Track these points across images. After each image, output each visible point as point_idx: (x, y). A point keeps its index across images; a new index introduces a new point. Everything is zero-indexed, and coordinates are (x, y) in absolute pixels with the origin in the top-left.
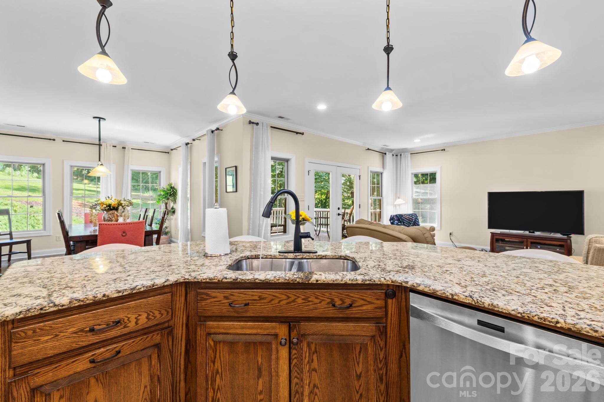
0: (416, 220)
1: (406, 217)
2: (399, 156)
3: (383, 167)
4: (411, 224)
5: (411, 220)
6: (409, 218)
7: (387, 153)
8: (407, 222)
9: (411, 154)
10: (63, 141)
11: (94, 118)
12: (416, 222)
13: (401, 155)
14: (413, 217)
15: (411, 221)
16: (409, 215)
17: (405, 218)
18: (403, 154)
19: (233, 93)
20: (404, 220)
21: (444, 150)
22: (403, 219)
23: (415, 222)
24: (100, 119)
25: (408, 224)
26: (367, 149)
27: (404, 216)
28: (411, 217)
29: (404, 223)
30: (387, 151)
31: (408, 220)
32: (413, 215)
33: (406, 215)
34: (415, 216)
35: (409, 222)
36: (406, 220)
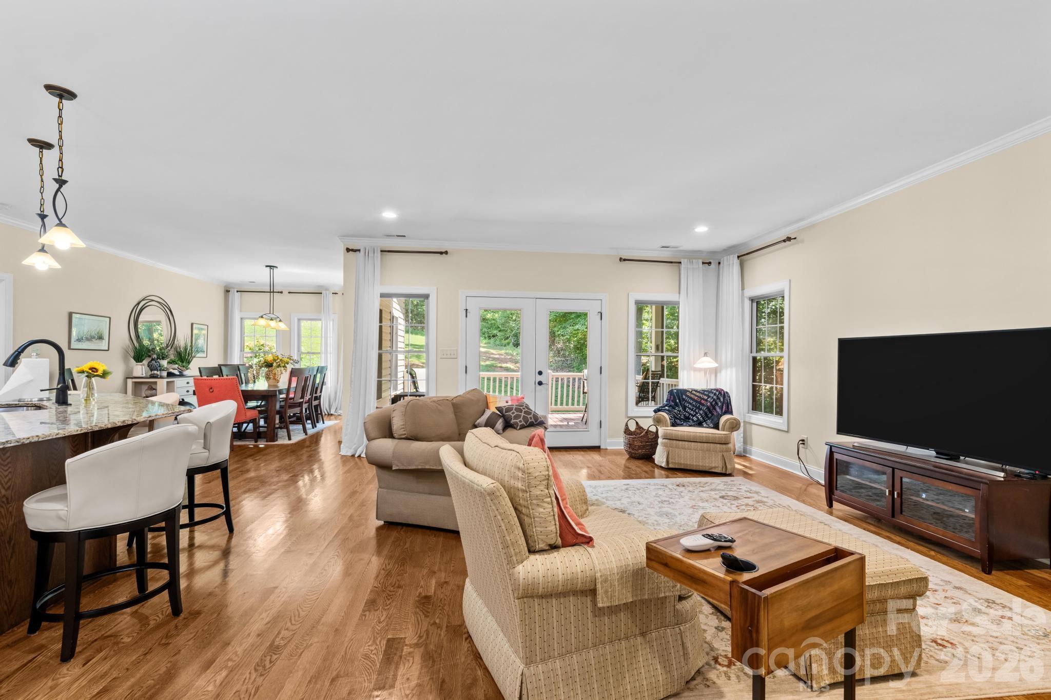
0: (717, 403)
1: (692, 396)
3: (679, 294)
4: (701, 409)
5: (703, 402)
6: (700, 397)
7: (682, 261)
8: (693, 406)
9: (739, 256)
12: (716, 407)
13: (724, 261)
14: (709, 397)
15: (703, 405)
16: (703, 392)
17: (691, 398)
20: (686, 401)
21: (791, 239)
22: (684, 400)
23: (714, 408)
25: (695, 411)
26: (621, 259)
27: (688, 394)
28: (705, 395)
29: (684, 408)
30: (684, 258)
31: (696, 401)
32: (712, 393)
33: (696, 391)
34: (715, 394)
35: (699, 406)
36: (691, 401)
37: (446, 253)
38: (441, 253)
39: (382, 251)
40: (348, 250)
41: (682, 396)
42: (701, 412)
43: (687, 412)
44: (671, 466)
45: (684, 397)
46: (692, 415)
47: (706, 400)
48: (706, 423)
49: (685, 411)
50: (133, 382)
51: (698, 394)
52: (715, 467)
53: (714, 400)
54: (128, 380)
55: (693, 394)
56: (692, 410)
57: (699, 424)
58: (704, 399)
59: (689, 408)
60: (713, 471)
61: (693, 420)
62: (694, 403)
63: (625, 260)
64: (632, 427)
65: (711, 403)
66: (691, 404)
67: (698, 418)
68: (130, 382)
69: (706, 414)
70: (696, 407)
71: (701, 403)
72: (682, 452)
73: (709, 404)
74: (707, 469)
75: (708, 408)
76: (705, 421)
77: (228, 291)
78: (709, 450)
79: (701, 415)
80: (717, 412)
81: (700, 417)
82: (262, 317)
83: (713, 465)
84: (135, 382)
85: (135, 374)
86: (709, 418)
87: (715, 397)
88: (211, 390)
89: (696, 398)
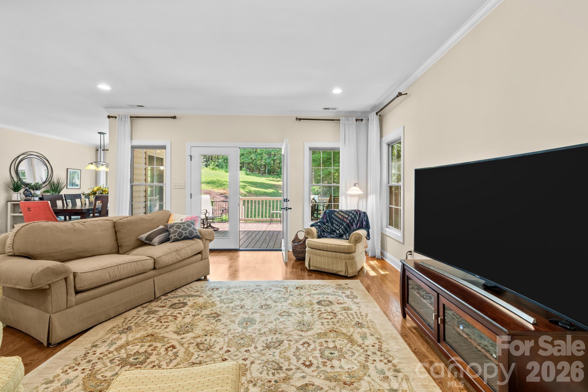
0: (354, 221)
1: (338, 215)
4: (343, 225)
5: (345, 219)
6: (343, 216)
7: (342, 119)
8: (338, 222)
9: (377, 113)
12: (354, 224)
14: (349, 216)
15: (345, 222)
16: (346, 212)
17: (337, 216)
20: (334, 219)
21: (400, 94)
22: (332, 218)
23: (352, 224)
24: (102, 133)
25: (339, 226)
26: (297, 119)
27: (336, 213)
28: (347, 214)
29: (332, 224)
30: (343, 117)
31: (341, 219)
32: (352, 213)
33: (342, 211)
34: (353, 214)
35: (342, 223)
36: (337, 219)
37: (175, 117)
38: (171, 118)
39: (131, 117)
41: (331, 216)
42: (343, 227)
45: (333, 216)
46: (337, 229)
47: (347, 218)
48: (345, 236)
49: (333, 226)
50: (11, 204)
51: (342, 214)
52: (340, 271)
53: (352, 218)
54: (8, 202)
56: (337, 225)
57: (340, 236)
59: (335, 224)
60: (339, 273)
62: (339, 220)
63: (300, 119)
65: (350, 221)
66: (336, 221)
67: (340, 231)
69: (346, 229)
70: (340, 223)
71: (343, 221)
73: (348, 221)
74: (335, 272)
75: (347, 224)
77: (97, 150)
78: (336, 258)
79: (342, 229)
80: (353, 227)
81: (341, 231)
82: (92, 164)
84: (14, 204)
85: (13, 199)
87: (353, 216)
88: (29, 210)
89: (340, 216)
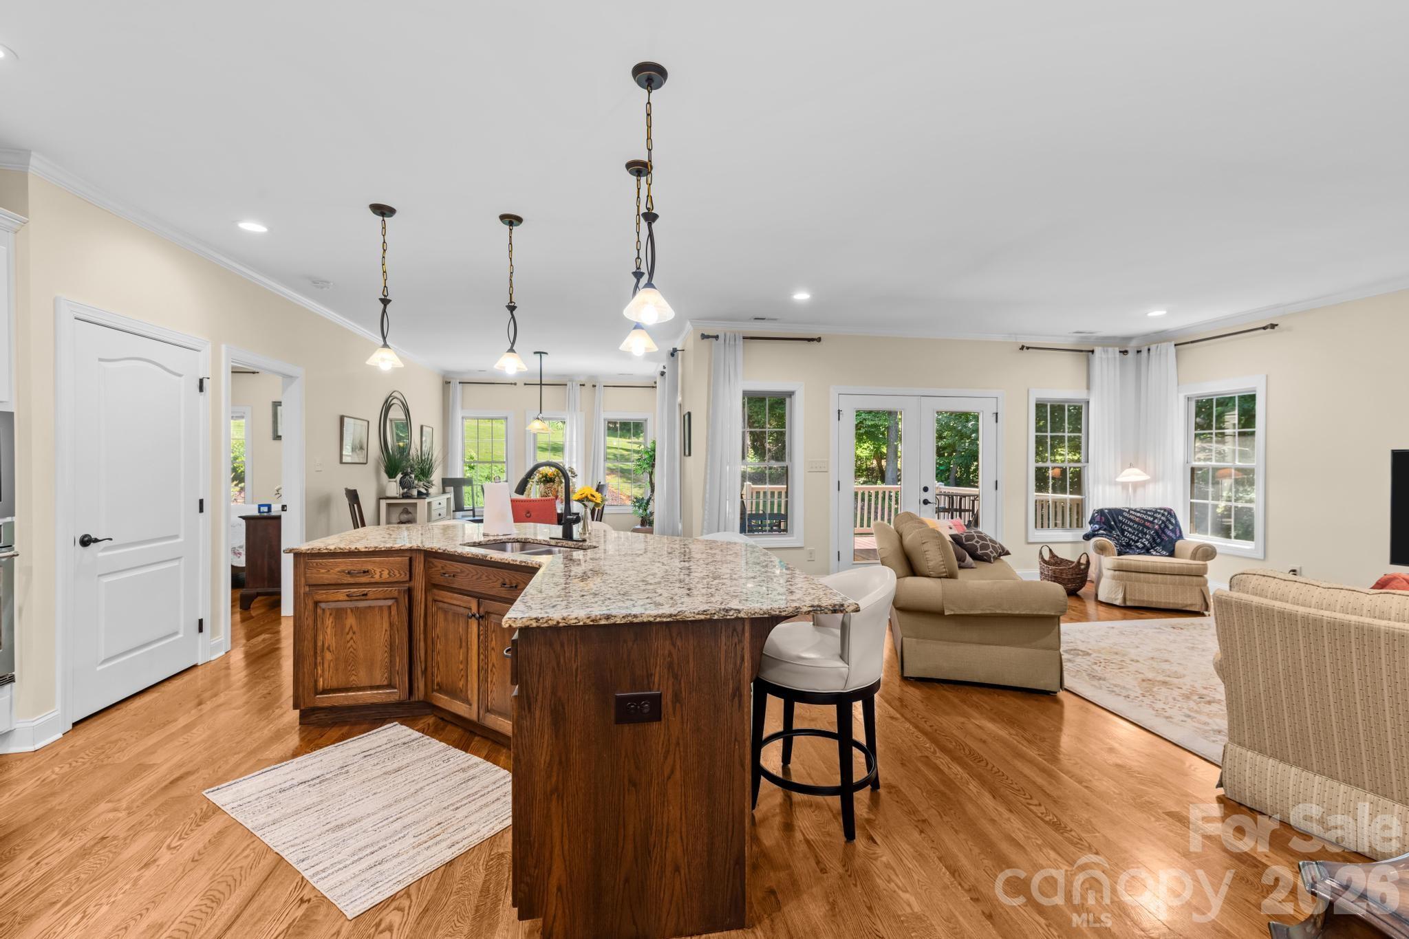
0: (1166, 527)
1: (1132, 517)
2: (1144, 353)
3: (1088, 388)
4: (1146, 534)
5: (1148, 524)
6: (1143, 519)
7: (1098, 350)
8: (1134, 529)
9: (1176, 345)
10: (525, 384)
11: (536, 353)
12: (1166, 530)
13: (1149, 350)
14: (1156, 518)
15: (1148, 528)
16: (1146, 512)
17: (1130, 520)
18: (1153, 347)
19: (511, 350)
20: (1123, 523)
21: (1273, 326)
22: (1120, 521)
23: (1164, 532)
24: (540, 353)
25: (1137, 535)
26: (1022, 347)
27: (1125, 514)
28: (1149, 515)
29: (1123, 531)
30: (1098, 346)
31: (1138, 524)
32: (1159, 513)
33: (1135, 511)
34: (1163, 515)
35: (1143, 529)
36: (1132, 524)
37: (819, 340)
38: (810, 340)
39: (744, 338)
40: (704, 337)
41: (1117, 517)
42: (1148, 537)
43: (1126, 537)
44: (1129, 604)
45: (1120, 518)
46: (1133, 541)
47: (1152, 522)
48: (1155, 550)
49: (1124, 536)
50: (386, 503)
51: (1138, 514)
52: (1191, 605)
53: (1163, 522)
54: (381, 501)
55: (1132, 514)
56: (1133, 534)
57: (1147, 551)
58: (1148, 521)
59: (1129, 532)
61: (1137, 547)
62: (1135, 526)
63: (1029, 348)
64: (1047, 556)
65: (1160, 526)
66: (1130, 527)
67: (1144, 544)
68: (383, 503)
69: (1154, 539)
70: (1138, 530)
71: (1144, 526)
72: (1145, 587)
73: (1157, 527)
74: (1179, 607)
75: (1156, 532)
76: (1153, 548)
79: (1147, 540)
80: (1168, 536)
81: (1146, 543)
83: (1189, 602)
84: (390, 504)
85: (389, 494)
86: (1158, 545)
87: (1163, 518)
89: (1137, 519)
